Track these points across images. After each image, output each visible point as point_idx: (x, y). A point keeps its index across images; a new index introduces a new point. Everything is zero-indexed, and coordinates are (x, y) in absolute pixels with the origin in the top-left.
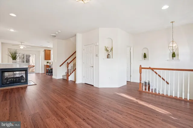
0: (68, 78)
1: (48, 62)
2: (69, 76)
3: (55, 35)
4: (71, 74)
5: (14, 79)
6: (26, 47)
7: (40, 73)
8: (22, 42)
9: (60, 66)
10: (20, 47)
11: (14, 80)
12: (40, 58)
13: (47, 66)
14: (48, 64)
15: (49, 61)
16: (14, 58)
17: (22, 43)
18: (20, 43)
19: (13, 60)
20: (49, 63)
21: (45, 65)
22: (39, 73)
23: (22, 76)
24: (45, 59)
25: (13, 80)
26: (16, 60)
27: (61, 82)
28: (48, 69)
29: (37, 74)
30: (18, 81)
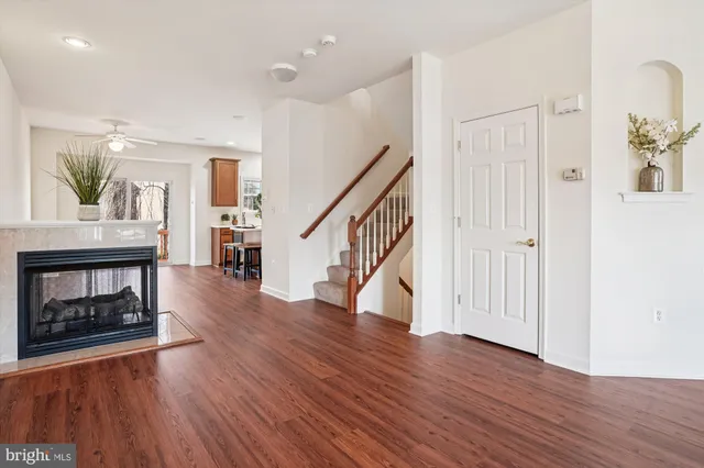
0: (352, 301)
1: (225, 217)
2: (359, 288)
3: (290, 67)
4: (366, 279)
5: (88, 311)
6: (133, 146)
7: (193, 263)
8: (116, 123)
9: (305, 236)
10: (111, 145)
11: (88, 316)
12: (193, 198)
13: (225, 232)
14: (228, 225)
15: (232, 211)
16: (89, 195)
17: (119, 128)
18: (112, 128)
19: (81, 203)
20: (231, 219)
21: (212, 229)
22: (188, 266)
23: (127, 292)
24: (215, 202)
25: (82, 312)
26: (95, 203)
27: (309, 316)
28: (231, 246)
29: (182, 269)
30: (107, 321)
